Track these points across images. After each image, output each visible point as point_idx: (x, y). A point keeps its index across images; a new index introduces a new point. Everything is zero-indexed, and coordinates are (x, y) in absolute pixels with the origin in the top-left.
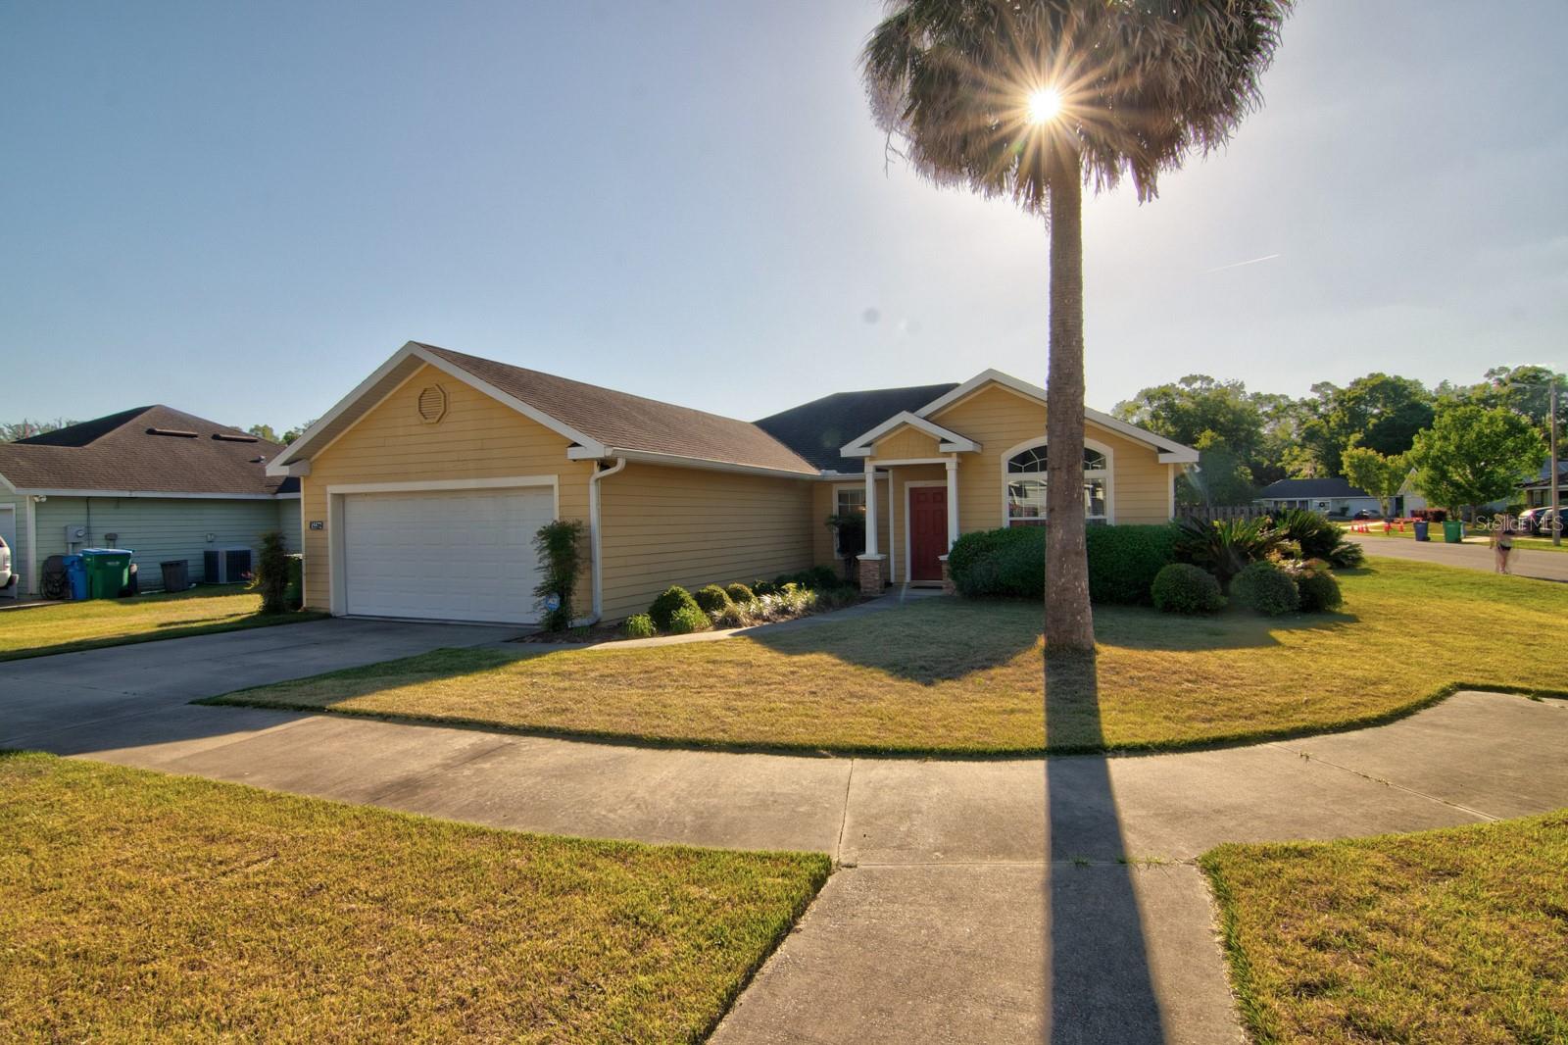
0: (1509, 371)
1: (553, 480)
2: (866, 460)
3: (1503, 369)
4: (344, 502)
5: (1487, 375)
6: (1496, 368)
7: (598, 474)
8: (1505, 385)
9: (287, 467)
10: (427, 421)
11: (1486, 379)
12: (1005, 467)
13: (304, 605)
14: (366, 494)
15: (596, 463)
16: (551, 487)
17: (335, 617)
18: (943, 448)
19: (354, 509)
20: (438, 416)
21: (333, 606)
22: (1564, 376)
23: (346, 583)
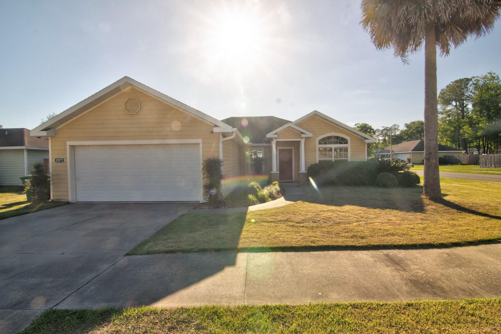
0: (359, 124)
1: (199, 141)
2: (273, 139)
3: (358, 124)
4: (74, 149)
5: (355, 125)
6: (357, 123)
7: (222, 139)
8: (359, 128)
9: (45, 132)
10: (130, 113)
11: (355, 126)
12: (317, 143)
13: (52, 198)
14: (88, 146)
15: (221, 134)
16: (199, 144)
17: (72, 203)
18: (303, 135)
19: (80, 153)
20: (136, 112)
21: (70, 199)
22: (371, 126)
23: (76, 187)
